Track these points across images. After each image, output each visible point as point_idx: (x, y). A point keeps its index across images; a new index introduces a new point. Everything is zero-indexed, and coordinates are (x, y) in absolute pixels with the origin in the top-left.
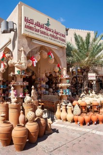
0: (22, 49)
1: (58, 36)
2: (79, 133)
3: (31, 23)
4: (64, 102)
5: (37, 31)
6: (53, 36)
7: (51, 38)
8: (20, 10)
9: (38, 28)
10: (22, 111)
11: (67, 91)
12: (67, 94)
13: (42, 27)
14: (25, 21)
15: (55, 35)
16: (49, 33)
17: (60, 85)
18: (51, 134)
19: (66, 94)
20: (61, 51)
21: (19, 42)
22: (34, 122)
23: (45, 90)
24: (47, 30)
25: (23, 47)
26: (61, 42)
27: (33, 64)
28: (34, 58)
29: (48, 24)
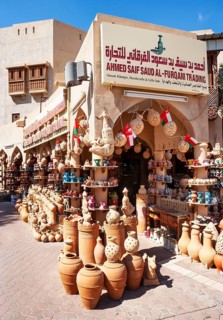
0: (103, 114)
1: (186, 71)
2: (214, 298)
3: (119, 57)
4: (199, 220)
5: (134, 70)
6: (172, 74)
7: (167, 79)
8: (97, 32)
9: (135, 63)
10: (99, 239)
11: (207, 196)
12: (207, 203)
13: (145, 59)
14: (107, 55)
15: (177, 69)
16: (162, 68)
17: (191, 182)
18: (155, 286)
19: (204, 201)
20: (194, 105)
21: (97, 101)
22: (118, 262)
23: (163, 187)
24: (158, 62)
25: (105, 109)
26: (194, 83)
27: (128, 142)
28: (130, 130)
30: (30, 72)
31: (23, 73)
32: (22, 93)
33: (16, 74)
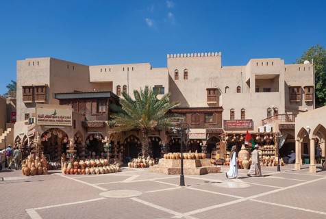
1: (64, 119)
3: (42, 117)
6: (59, 121)
9: (46, 119)
13: (50, 117)
14: (38, 117)
15: (61, 119)
16: (56, 119)
20: (68, 129)
26: (67, 123)
27: (46, 140)
28: (46, 136)
29: (55, 114)
30: (35, 89)
31: (31, 90)
32: (31, 102)
33: (27, 90)
